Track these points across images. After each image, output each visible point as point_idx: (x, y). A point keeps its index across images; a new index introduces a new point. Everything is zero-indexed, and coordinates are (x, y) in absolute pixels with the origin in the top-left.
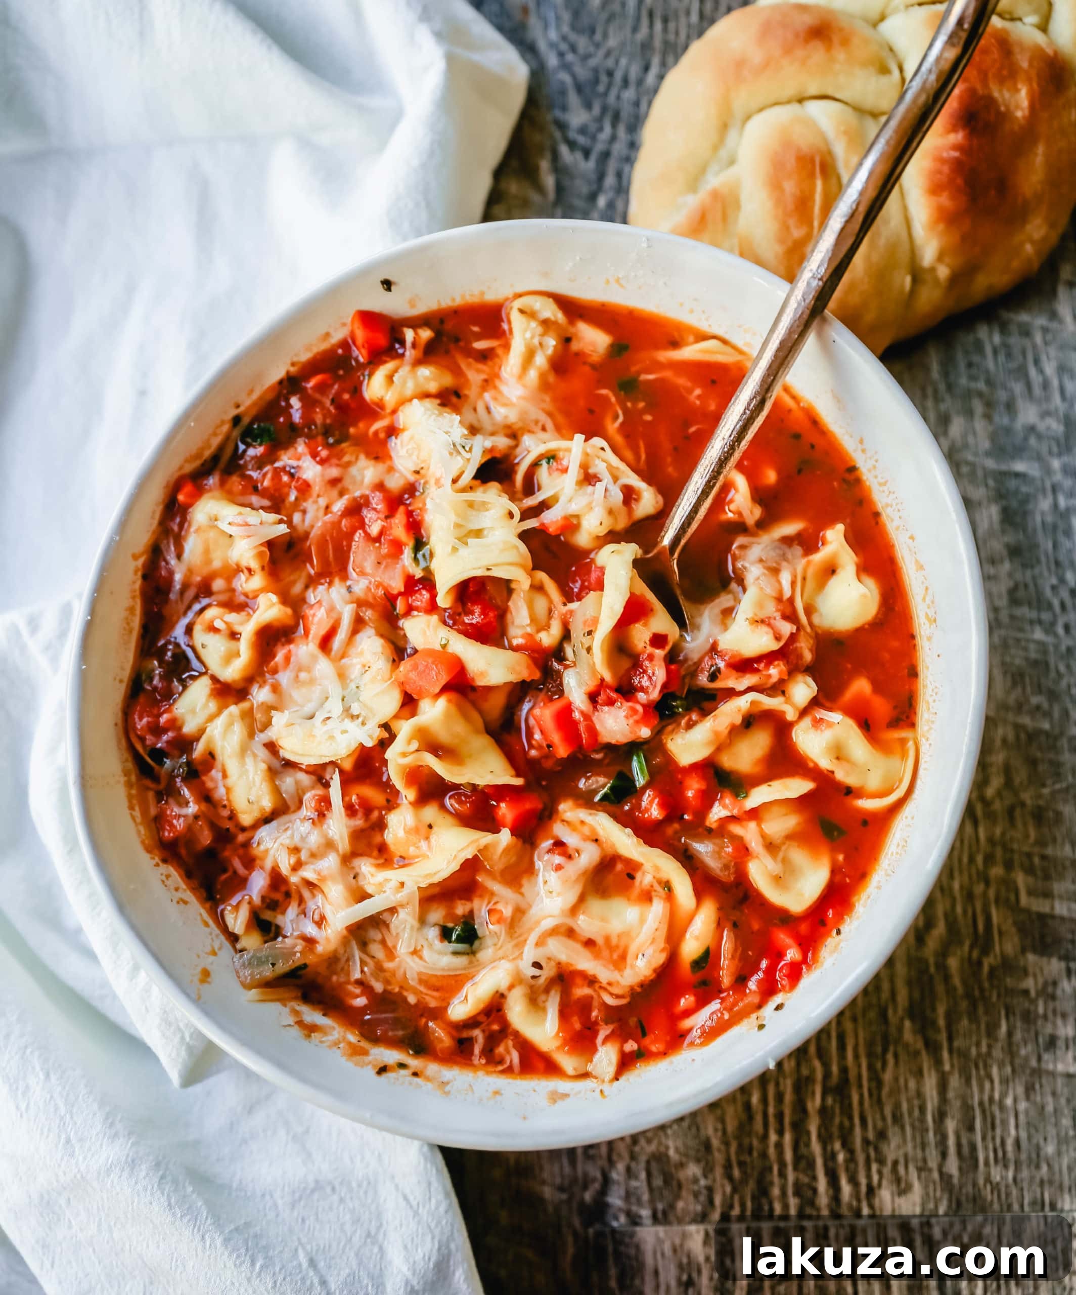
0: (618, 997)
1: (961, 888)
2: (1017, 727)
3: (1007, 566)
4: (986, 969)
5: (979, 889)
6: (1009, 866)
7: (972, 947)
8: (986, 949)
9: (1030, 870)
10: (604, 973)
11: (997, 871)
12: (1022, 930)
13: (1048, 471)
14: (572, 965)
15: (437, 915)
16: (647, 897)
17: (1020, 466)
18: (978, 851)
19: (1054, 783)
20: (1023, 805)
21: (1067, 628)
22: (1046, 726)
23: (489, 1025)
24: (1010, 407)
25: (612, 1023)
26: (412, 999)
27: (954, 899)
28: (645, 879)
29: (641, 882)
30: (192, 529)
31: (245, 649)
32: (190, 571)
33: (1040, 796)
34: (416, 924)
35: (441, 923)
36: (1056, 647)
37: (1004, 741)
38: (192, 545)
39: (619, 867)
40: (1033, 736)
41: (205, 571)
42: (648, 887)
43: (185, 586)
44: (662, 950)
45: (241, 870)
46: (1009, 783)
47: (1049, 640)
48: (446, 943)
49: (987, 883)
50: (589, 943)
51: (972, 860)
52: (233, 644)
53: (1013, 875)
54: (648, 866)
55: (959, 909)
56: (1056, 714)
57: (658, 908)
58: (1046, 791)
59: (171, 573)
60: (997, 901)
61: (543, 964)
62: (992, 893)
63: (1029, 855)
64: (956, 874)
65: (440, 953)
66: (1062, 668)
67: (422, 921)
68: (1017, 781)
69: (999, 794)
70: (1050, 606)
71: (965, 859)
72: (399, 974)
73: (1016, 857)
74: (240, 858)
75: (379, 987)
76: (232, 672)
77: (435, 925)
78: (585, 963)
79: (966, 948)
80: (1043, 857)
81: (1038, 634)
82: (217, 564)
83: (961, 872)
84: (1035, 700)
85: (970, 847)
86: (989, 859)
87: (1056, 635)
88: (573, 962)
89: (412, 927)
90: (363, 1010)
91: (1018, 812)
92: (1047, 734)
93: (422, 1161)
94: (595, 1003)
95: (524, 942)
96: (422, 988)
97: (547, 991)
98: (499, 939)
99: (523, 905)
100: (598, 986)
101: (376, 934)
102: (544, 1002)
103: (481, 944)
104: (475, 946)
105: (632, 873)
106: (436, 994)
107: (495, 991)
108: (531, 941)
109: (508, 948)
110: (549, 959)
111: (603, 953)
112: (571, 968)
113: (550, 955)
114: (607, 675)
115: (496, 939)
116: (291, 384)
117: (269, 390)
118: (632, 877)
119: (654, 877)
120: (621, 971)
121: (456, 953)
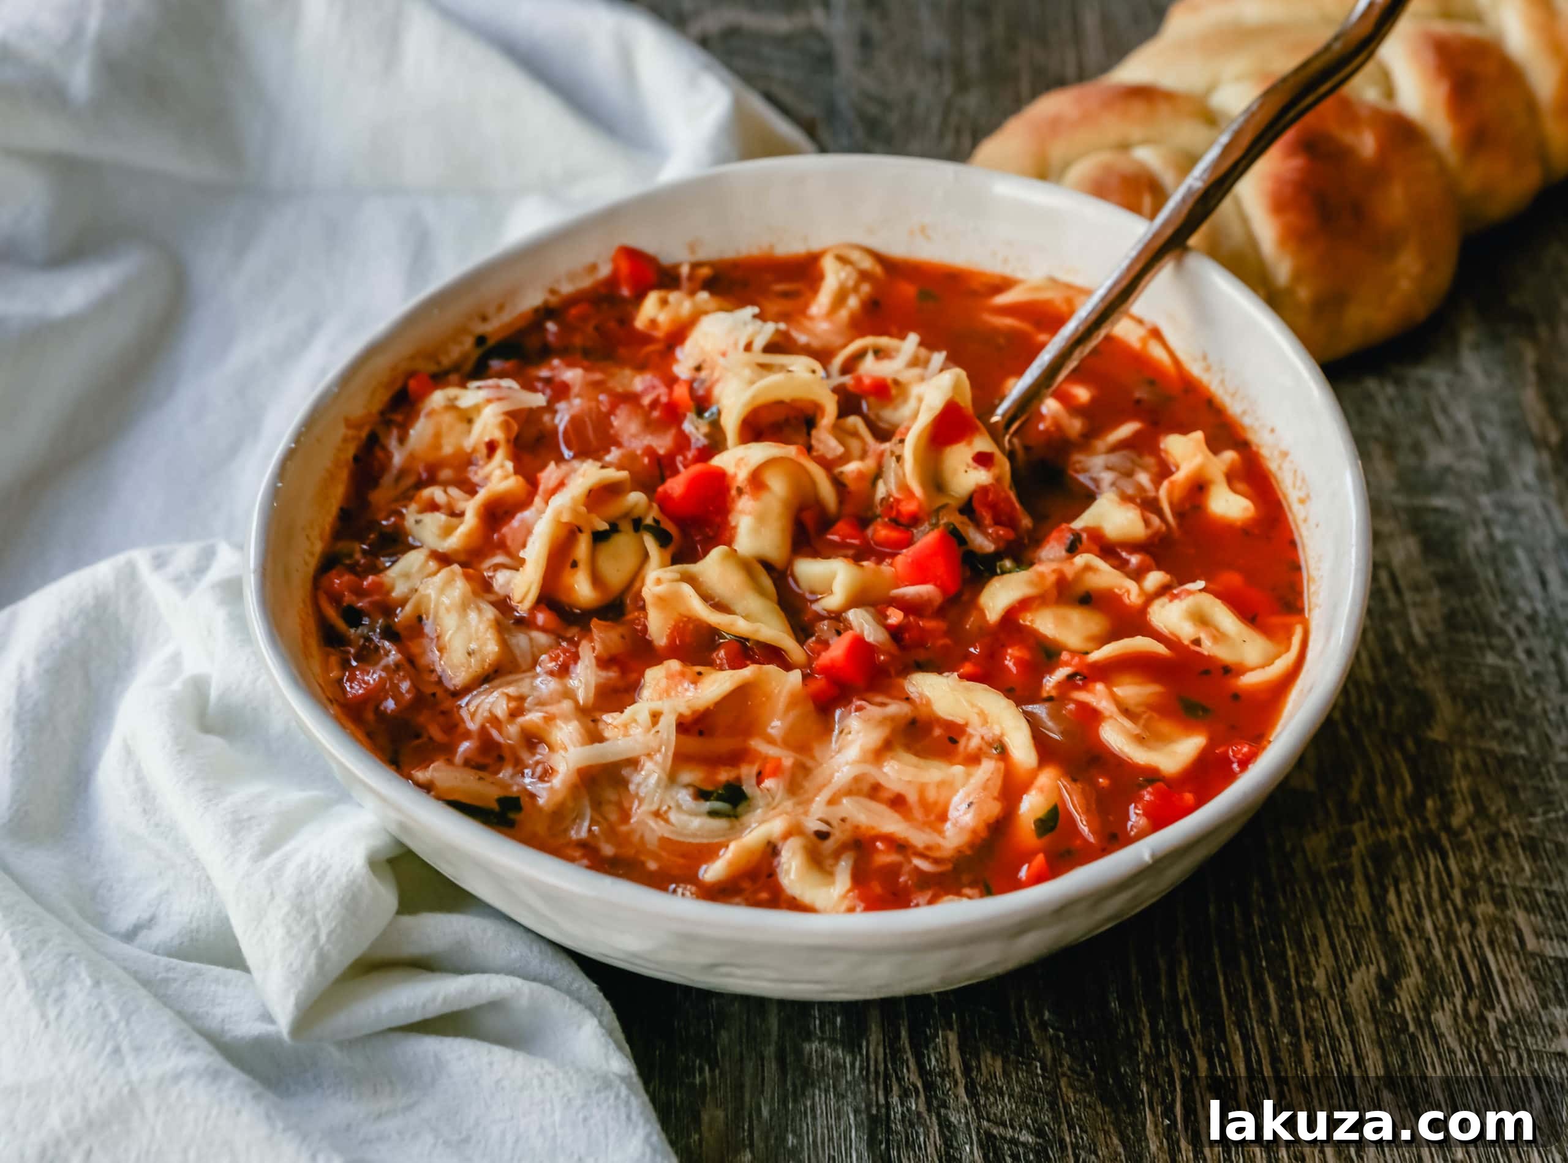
0: (936, 861)
1: (1436, 929)
2: (1481, 752)
3: (1436, 594)
4: (1493, 1026)
5: (1463, 929)
6: (1501, 902)
7: (1465, 999)
8: (1488, 1001)
9: (1533, 908)
10: (919, 838)
11: (1484, 909)
12: (1537, 978)
13: (1476, 506)
14: (873, 828)
15: (693, 775)
16: (974, 759)
17: (1438, 501)
18: (1452, 886)
19: (1545, 813)
20: (1507, 835)
21: (1530, 653)
22: (1522, 751)
23: (755, 892)
24: (1417, 448)
25: (928, 890)
27: (1428, 941)
28: (971, 743)
29: (966, 747)
30: (422, 414)
31: (470, 521)
32: (412, 457)
33: (1530, 826)
34: (664, 777)
35: (698, 784)
36: (1520, 671)
37: (1466, 767)
38: (420, 431)
39: (937, 732)
40: (1505, 762)
41: (432, 459)
42: (975, 750)
43: (403, 473)
44: (996, 799)
45: (436, 733)
46: (1481, 810)
47: (1508, 664)
48: (702, 803)
49: (1474, 924)
50: (898, 802)
51: (1445, 896)
52: (454, 520)
53: (1509, 913)
55: (1437, 952)
56: (1533, 738)
57: (988, 768)
58: (1537, 820)
59: (389, 456)
60: (1491, 943)
61: (835, 824)
62: (1482, 934)
63: (1527, 891)
64: (1426, 911)
65: (694, 814)
66: (1531, 692)
67: (672, 781)
68: (1493, 810)
69: (1470, 822)
70: (1502, 632)
71: (1435, 895)
72: (636, 838)
73: (1509, 892)
74: (439, 724)
75: (608, 849)
76: (453, 542)
77: (689, 785)
78: (892, 824)
79: (1458, 1001)
80: (1548, 894)
81: (1491, 659)
82: (448, 449)
83: (1432, 910)
84: (1500, 725)
85: (1440, 881)
86: (1469, 895)
87: (1516, 660)
88: (874, 824)
89: (658, 784)
91: (1501, 841)
92: (1522, 757)
93: (648, 1151)
94: (906, 868)
95: (810, 801)
96: (664, 854)
97: (837, 855)
98: (773, 798)
99: (810, 763)
100: (910, 852)
101: (611, 795)
102: (831, 866)
103: (749, 806)
104: (740, 809)
105: (955, 737)
106: (681, 861)
107: (766, 841)
108: (820, 800)
109: (788, 804)
110: (843, 820)
111: (918, 813)
112: (873, 833)
113: (844, 815)
114: (917, 490)
115: (770, 799)
116: (546, 312)
117: (522, 316)
118: (954, 741)
119: (983, 738)
120: (941, 833)
121: (713, 814)
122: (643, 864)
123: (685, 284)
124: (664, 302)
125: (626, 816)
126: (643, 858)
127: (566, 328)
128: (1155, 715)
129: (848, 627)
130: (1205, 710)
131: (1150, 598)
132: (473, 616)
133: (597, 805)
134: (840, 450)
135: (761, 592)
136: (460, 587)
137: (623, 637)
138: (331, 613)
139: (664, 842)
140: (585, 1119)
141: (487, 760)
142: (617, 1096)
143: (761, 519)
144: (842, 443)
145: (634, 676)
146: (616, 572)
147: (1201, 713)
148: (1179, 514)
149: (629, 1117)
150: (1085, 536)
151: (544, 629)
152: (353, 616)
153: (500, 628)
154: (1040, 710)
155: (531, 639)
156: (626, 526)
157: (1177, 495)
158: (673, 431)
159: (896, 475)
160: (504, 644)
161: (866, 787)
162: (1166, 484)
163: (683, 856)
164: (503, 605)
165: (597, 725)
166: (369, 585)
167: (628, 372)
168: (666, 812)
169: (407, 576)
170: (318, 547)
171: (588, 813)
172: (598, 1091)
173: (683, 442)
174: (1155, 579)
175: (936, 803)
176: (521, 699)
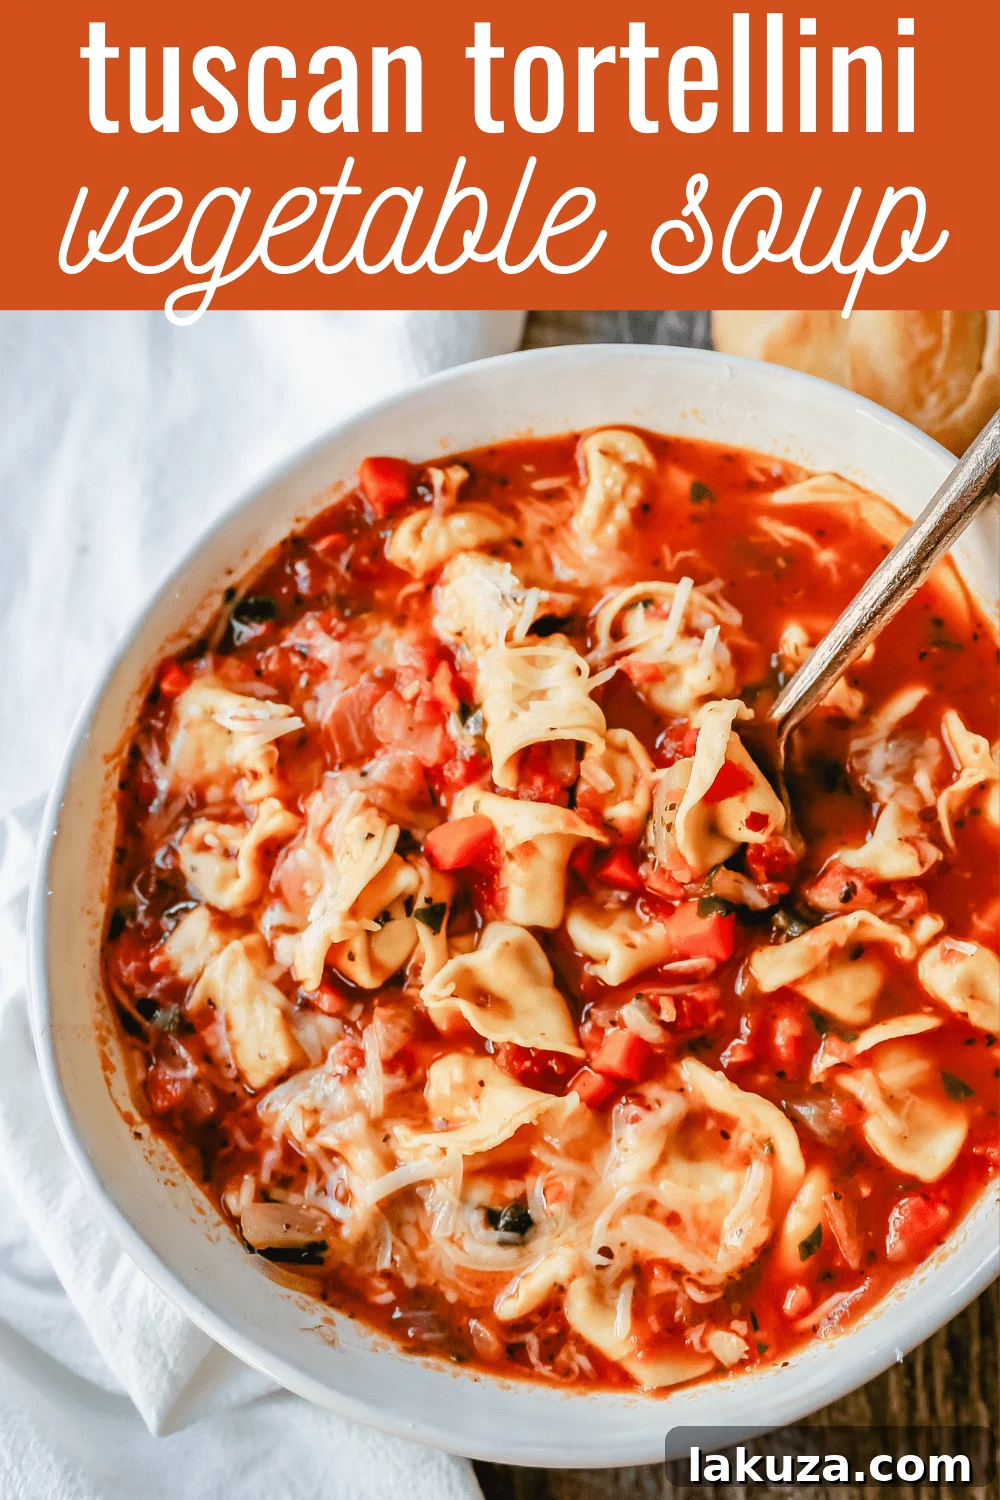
0: (708, 1289)
10: (692, 1263)
14: (651, 1253)
15: (482, 1193)
16: (745, 1161)
23: (546, 1326)
25: (701, 1322)
26: (451, 1297)
28: (742, 1139)
29: (738, 1143)
30: (182, 724)
31: (245, 867)
32: (177, 779)
34: (456, 1202)
35: (487, 1203)
38: (181, 743)
39: (711, 1124)
41: (197, 777)
42: (746, 1148)
43: (173, 795)
44: (764, 1224)
45: (244, 1143)
48: (492, 1230)
50: (672, 1220)
52: (229, 865)
54: (745, 1122)
57: (757, 1175)
59: (154, 780)
61: (615, 1251)
65: (486, 1243)
67: (464, 1199)
72: (434, 1265)
74: (242, 1129)
75: (410, 1281)
76: (231, 897)
77: (480, 1207)
78: (664, 1245)
82: (211, 766)
88: (653, 1248)
89: (451, 1208)
90: (390, 1307)
94: (680, 1300)
95: (591, 1224)
96: (462, 1284)
97: (617, 1284)
98: (557, 1223)
99: (590, 1177)
100: (685, 1278)
101: (409, 1214)
102: (613, 1298)
103: (535, 1232)
104: (527, 1235)
105: (727, 1131)
106: (478, 1292)
107: (552, 1283)
108: (600, 1223)
109: (571, 1232)
110: (623, 1245)
111: (692, 1233)
112: (650, 1257)
113: (623, 1240)
114: (691, 858)
115: (554, 1224)
116: (295, 546)
117: (268, 554)
118: (726, 1136)
119: (753, 1135)
120: (713, 1256)
121: (503, 1243)
122: (442, 1295)
123: (439, 501)
124: (417, 534)
125: (424, 1241)
126: (442, 1288)
127: (319, 570)
128: (919, 1102)
129: (623, 1026)
130: (967, 1090)
131: (922, 949)
132: (259, 1009)
133: (398, 1227)
134: (610, 784)
135: (536, 980)
136: (244, 971)
137: (405, 1030)
138: (125, 1000)
139: (461, 1271)
140: (414, 1487)
141: (293, 1172)
142: (439, 1467)
143: (532, 889)
144: (612, 771)
145: (419, 1071)
146: (391, 955)
147: (962, 1095)
148: (957, 823)
149: (450, 1488)
150: (859, 884)
151: (330, 1015)
152: (148, 1007)
153: (288, 1020)
154: (807, 1112)
155: (319, 1029)
156: (399, 912)
157: (956, 803)
158: (437, 735)
159: (668, 844)
160: (294, 1042)
161: (643, 1205)
162: (945, 794)
163: (479, 1285)
164: (288, 984)
165: (388, 1144)
166: (157, 967)
167: (387, 630)
168: (460, 1239)
169: (191, 949)
170: (101, 910)
171: (390, 1237)
172: (423, 1463)
173: (449, 753)
174: (928, 925)
175: (708, 1222)
176: (316, 1111)
